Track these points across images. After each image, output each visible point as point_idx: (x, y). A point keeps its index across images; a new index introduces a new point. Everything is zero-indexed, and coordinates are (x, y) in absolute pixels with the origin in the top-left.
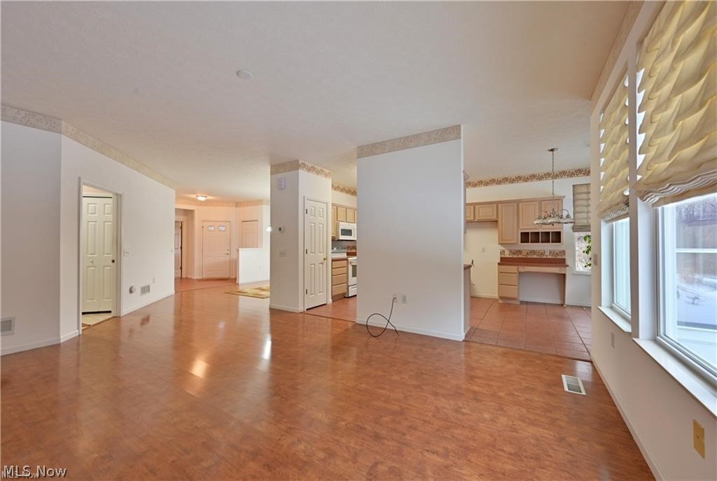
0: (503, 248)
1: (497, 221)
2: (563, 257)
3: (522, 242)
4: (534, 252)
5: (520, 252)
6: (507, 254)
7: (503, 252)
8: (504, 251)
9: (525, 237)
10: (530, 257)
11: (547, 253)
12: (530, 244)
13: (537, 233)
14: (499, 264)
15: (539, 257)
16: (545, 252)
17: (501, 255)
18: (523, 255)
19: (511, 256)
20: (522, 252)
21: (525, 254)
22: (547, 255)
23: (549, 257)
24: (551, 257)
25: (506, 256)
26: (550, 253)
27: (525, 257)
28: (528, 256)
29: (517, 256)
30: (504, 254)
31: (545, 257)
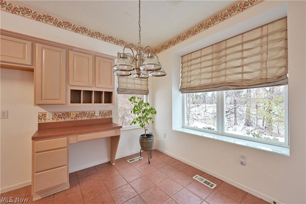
0: (43, 111)
1: (32, 70)
2: (111, 117)
3: (71, 103)
4: (84, 113)
5: (68, 114)
6: (49, 119)
7: (42, 116)
8: (44, 115)
9: (76, 96)
10: (80, 119)
11: (97, 114)
12: (82, 104)
13: (90, 92)
14: (34, 138)
15: (89, 118)
16: (95, 113)
17: (40, 120)
18: (71, 118)
19: (55, 120)
20: (70, 114)
21: (74, 116)
22: (97, 115)
23: (99, 117)
24: (100, 117)
25: (47, 121)
26: (99, 113)
27: (73, 119)
28: (78, 118)
29: (64, 120)
30: (45, 118)
31: (95, 118)
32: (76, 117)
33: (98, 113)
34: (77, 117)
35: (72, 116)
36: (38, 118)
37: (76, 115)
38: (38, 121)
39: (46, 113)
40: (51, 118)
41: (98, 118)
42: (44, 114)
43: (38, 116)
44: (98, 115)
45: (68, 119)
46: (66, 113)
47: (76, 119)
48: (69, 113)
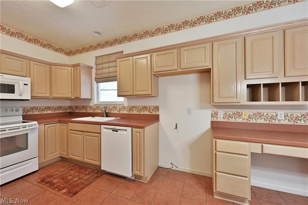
1: (208, 71)
3: (247, 101)
4: (259, 115)
6: (220, 118)
7: (214, 114)
12: (262, 102)
14: (215, 137)
15: (267, 122)
16: (277, 115)
17: (212, 118)
18: (243, 119)
19: (226, 120)
20: (242, 114)
21: (246, 117)
22: (281, 119)
23: (284, 122)
24: (286, 122)
25: (219, 120)
26: (285, 116)
27: (245, 121)
28: (251, 120)
29: (234, 120)
30: (217, 116)
31: (277, 122)
32: (248, 118)
33: (283, 116)
34: (251, 118)
35: (244, 117)
36: (211, 116)
37: (249, 116)
38: (211, 119)
39: (218, 111)
40: (222, 117)
41: (282, 122)
42: (216, 113)
43: (211, 114)
44: (283, 118)
45: (239, 120)
46: (237, 113)
47: (249, 121)
48: (240, 113)
